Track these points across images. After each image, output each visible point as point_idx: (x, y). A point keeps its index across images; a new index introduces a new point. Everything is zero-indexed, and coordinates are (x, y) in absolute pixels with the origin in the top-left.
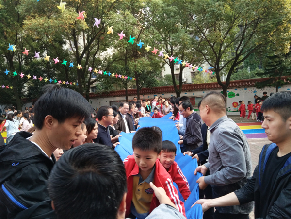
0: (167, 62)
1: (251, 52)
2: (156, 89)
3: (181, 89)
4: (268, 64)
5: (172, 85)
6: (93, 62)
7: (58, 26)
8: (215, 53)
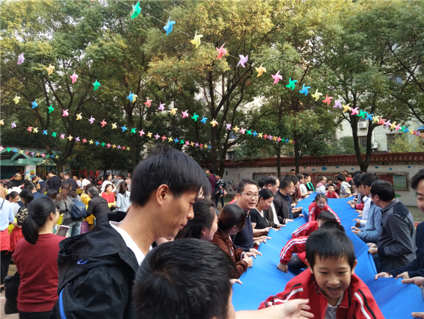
0: (346, 118)
2: (327, 158)
3: (369, 159)
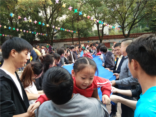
0: (95, 23)
1: (142, 18)
2: (89, 38)
3: (103, 38)
4: (152, 25)
5: (98, 35)
6: (55, 23)
7: (36, 3)
8: (122, 18)
